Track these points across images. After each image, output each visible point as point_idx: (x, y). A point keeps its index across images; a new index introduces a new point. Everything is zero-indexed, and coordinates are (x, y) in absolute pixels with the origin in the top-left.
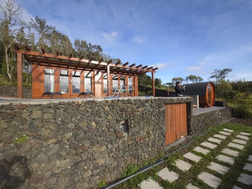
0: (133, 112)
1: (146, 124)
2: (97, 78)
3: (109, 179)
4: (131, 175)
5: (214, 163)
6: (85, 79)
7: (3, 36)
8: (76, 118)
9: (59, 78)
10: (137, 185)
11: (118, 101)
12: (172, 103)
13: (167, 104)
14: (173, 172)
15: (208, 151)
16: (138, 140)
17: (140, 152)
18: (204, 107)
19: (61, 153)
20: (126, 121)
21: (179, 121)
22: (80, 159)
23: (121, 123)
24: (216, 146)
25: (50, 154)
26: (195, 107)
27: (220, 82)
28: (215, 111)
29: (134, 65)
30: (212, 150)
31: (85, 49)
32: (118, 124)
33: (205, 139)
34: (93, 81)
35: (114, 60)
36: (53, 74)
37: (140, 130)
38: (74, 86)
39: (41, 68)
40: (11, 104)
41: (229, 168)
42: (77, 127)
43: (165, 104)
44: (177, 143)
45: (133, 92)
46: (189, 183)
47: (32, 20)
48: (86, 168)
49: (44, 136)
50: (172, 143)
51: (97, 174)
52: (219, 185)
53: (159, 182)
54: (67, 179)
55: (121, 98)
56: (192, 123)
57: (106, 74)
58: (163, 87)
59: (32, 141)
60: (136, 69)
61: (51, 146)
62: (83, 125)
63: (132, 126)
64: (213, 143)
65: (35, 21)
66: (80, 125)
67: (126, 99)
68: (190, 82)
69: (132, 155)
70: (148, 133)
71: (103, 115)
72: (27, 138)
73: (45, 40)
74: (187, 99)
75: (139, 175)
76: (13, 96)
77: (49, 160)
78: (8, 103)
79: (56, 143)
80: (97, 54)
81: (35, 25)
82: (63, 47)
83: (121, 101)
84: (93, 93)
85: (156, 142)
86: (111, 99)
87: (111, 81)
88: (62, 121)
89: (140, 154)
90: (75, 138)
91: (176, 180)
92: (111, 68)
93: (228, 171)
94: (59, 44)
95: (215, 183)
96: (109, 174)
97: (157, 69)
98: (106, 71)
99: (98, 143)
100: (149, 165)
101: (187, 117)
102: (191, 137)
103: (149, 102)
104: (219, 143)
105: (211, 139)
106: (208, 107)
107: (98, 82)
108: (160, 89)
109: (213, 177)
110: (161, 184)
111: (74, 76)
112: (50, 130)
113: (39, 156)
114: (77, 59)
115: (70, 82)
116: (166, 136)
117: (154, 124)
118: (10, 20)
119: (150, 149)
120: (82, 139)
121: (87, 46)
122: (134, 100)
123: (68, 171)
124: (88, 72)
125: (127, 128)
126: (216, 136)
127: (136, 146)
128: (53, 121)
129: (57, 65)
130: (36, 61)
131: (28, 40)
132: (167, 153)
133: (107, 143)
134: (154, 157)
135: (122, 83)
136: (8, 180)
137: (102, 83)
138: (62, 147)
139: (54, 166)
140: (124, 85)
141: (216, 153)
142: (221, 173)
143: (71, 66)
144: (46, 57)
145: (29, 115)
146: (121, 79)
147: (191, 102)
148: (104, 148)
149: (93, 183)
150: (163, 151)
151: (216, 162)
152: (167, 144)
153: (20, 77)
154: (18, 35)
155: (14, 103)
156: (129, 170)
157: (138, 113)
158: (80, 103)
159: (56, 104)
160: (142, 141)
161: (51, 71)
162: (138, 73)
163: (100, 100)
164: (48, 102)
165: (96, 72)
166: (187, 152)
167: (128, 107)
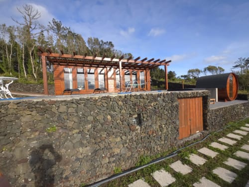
0: (145, 107)
1: (158, 119)
2: (110, 74)
3: (124, 167)
4: (144, 165)
5: (232, 159)
6: (99, 76)
7: (26, 40)
8: (94, 112)
9: (76, 76)
10: (149, 174)
11: (131, 96)
12: (186, 97)
13: (181, 98)
14: (186, 165)
15: (226, 147)
16: (150, 133)
17: (153, 144)
18: (224, 101)
19: (83, 141)
20: (139, 115)
21: (194, 115)
22: (99, 148)
23: (134, 116)
24: (235, 142)
25: (74, 141)
26: (213, 101)
27: (245, 72)
28: (237, 105)
29: (146, 59)
30: (231, 146)
31: (97, 47)
32: (131, 118)
33: (224, 135)
34: (106, 77)
35: (126, 54)
36: (71, 72)
37: (152, 123)
38: (89, 83)
39: (61, 68)
40: (43, 100)
41: (246, 164)
42: (96, 120)
43: (178, 98)
44: (191, 138)
45: (146, 86)
46: (203, 176)
47: (50, 23)
48: (103, 155)
49: (69, 127)
50: (186, 138)
51: (114, 162)
52: (235, 180)
53: (171, 174)
54: (88, 164)
55: (133, 93)
56: (208, 118)
57: (118, 69)
58: (177, 80)
59: (60, 131)
60: (147, 63)
61: (75, 135)
62: (100, 118)
63: (145, 119)
64: (232, 139)
65: (52, 24)
66: (97, 118)
67: (138, 93)
68: (209, 74)
69: (145, 147)
70: (160, 127)
71: (117, 109)
72: (56, 128)
73: (61, 41)
74: (203, 92)
75: (152, 166)
76: (39, 93)
77: (74, 147)
78: (41, 100)
79: (79, 133)
80: (109, 50)
81: (53, 27)
82: (78, 46)
83: (133, 96)
84: (106, 89)
85: (169, 135)
86: (124, 95)
87: (123, 77)
88: (83, 115)
89: (153, 147)
90: (94, 129)
91: (189, 173)
92: (123, 63)
93: (246, 167)
94: (74, 43)
95: (231, 178)
96: (124, 163)
97: (170, 61)
98: (118, 67)
99: (113, 134)
100: (162, 157)
101: (203, 111)
102: (207, 132)
103: (162, 97)
104: (239, 139)
105: (230, 135)
106: (229, 100)
107: (111, 78)
108: (174, 82)
109: (229, 172)
110: (174, 175)
111: (89, 73)
112: (73, 122)
113: (66, 143)
114: (91, 58)
115: (86, 79)
116: (180, 130)
117: (167, 118)
118: (31, 24)
119: (163, 142)
120: (100, 131)
121: (99, 43)
122: (146, 95)
123: (89, 157)
124: (102, 69)
125: (140, 121)
126: (237, 131)
127: (148, 139)
128: (76, 114)
129: (74, 64)
130: (56, 62)
131: (47, 42)
132: (181, 147)
133: (121, 135)
134: (167, 151)
135: (134, 78)
136: (42, 163)
137: (115, 79)
138: (83, 137)
139: (78, 152)
140: (136, 80)
141: (235, 149)
142: (238, 168)
143: (86, 64)
144: (65, 58)
145: (57, 109)
146: (133, 74)
147: (207, 96)
148: (119, 139)
149: (110, 169)
150: (177, 145)
151: (234, 158)
152: (180, 138)
153: (45, 76)
154: (39, 38)
155: (45, 99)
156: (142, 160)
157: (151, 107)
158: (97, 98)
159: (77, 99)
160: (155, 134)
161: (69, 70)
162: (150, 67)
163: (114, 96)
164: (71, 99)
165: (108, 69)
166: (203, 147)
167: (140, 102)
